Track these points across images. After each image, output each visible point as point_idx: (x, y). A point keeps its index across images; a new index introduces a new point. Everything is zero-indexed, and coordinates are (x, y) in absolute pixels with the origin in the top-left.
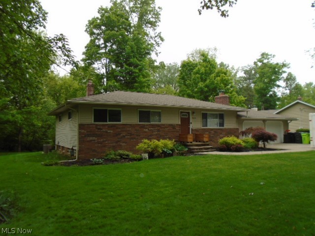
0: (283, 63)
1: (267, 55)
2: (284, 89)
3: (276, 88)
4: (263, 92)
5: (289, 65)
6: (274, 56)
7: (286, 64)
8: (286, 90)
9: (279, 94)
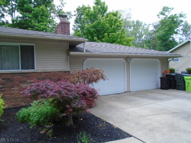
0: (180, 14)
1: (168, 8)
2: (181, 36)
3: (174, 34)
4: (164, 38)
5: (185, 15)
6: (173, 8)
7: (183, 15)
8: (183, 36)
9: (177, 40)
